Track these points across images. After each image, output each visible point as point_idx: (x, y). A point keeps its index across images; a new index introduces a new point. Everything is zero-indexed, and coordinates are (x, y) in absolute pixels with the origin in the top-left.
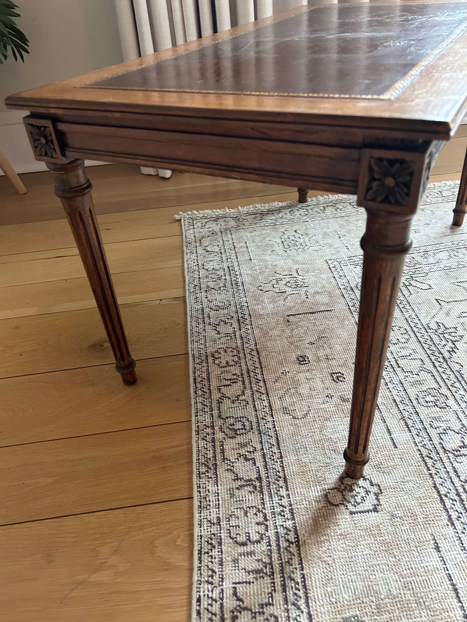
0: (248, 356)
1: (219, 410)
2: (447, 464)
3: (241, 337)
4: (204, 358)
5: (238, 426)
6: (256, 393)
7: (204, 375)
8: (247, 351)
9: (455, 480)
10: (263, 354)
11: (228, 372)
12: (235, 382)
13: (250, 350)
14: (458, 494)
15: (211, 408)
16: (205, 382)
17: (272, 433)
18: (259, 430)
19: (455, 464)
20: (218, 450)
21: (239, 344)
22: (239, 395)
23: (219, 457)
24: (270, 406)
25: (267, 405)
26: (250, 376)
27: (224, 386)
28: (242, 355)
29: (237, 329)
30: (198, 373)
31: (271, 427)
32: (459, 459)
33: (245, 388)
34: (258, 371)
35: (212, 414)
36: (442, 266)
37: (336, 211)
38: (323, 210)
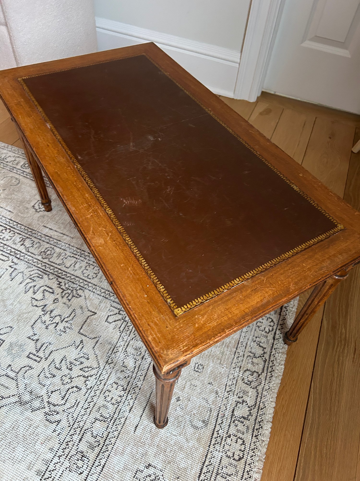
2: (24, 234)
9: (18, 232)
14: (14, 228)
19: (21, 236)
32: (21, 239)
36: (120, 349)
37: (250, 352)
38: (259, 344)
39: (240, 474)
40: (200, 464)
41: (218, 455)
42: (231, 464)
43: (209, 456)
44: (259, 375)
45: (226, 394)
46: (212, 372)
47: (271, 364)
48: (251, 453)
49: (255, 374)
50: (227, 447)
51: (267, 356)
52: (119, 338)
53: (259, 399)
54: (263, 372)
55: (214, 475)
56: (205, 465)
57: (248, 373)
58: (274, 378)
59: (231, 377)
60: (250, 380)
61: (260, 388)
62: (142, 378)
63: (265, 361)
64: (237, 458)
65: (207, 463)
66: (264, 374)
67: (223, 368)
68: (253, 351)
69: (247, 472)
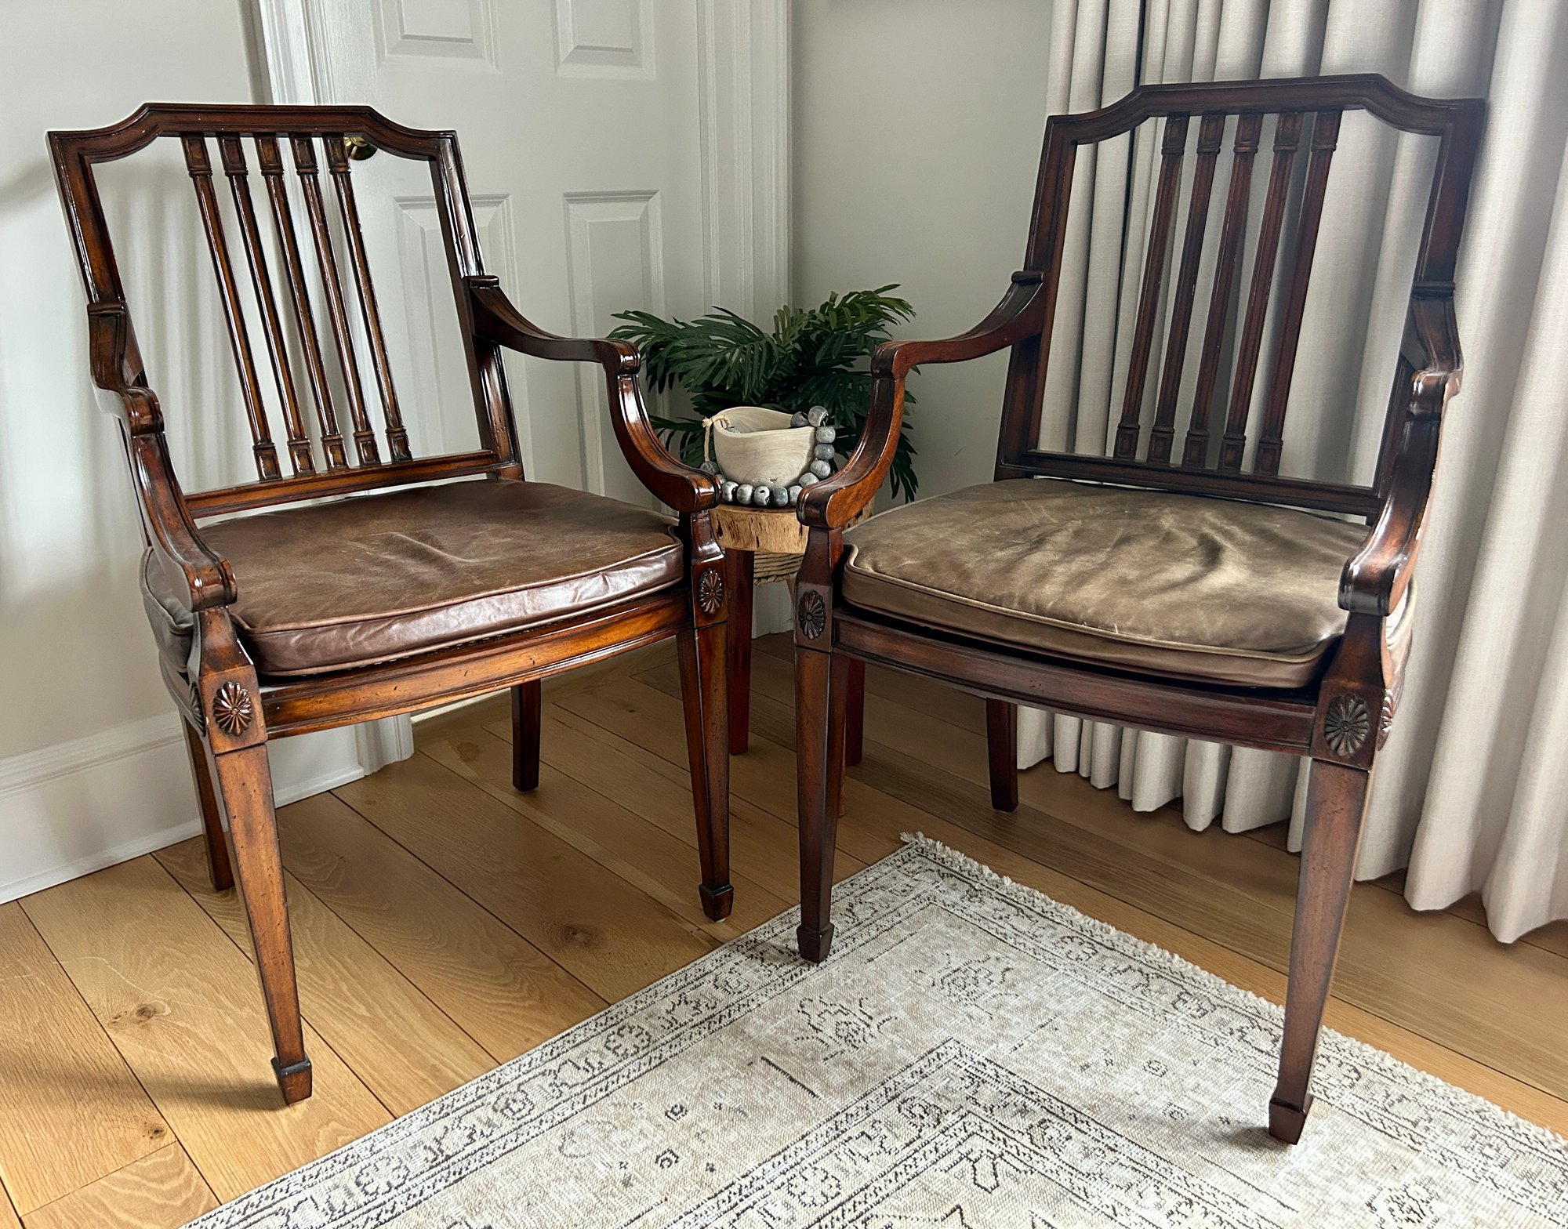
0: (646, 1059)
1: (530, 1079)
3: (679, 1035)
4: (610, 1023)
5: (515, 1107)
6: (582, 1096)
7: (579, 1040)
8: (653, 1054)
10: (659, 1070)
11: (602, 1055)
12: (587, 1071)
13: (658, 1055)
15: (528, 1072)
16: (568, 1046)
17: (521, 1139)
18: (520, 1126)
20: (468, 1108)
21: (663, 1041)
22: (566, 1084)
23: (459, 1113)
24: (565, 1120)
25: (567, 1115)
26: (607, 1078)
27: (574, 1064)
28: (641, 1053)
29: (691, 1024)
30: (582, 1031)
31: (532, 1134)
33: (583, 1084)
34: (622, 1081)
35: (520, 1076)
36: (1081, 1184)
37: (1134, 988)
38: (1119, 971)
39: (1385, 1080)
40: (1367, 1128)
41: (1348, 1098)
42: (1367, 1087)
43: (1351, 1111)
44: (1187, 993)
45: (1221, 1047)
46: (1169, 1052)
47: (1167, 971)
48: (1346, 1054)
49: (1186, 997)
50: (1332, 1081)
51: (1146, 970)
52: (1046, 1179)
53: (1238, 1009)
54: (1182, 987)
55: (1386, 1114)
56: (1368, 1121)
57: (1180, 1005)
58: (1197, 978)
59: (1186, 1030)
60: (1197, 1007)
61: (1214, 1001)
62: (1163, 1164)
63: (1159, 976)
64: (1354, 1075)
65: (1366, 1119)
66: (1186, 986)
67: (1163, 1034)
68: (1133, 983)
69: (1381, 1069)
